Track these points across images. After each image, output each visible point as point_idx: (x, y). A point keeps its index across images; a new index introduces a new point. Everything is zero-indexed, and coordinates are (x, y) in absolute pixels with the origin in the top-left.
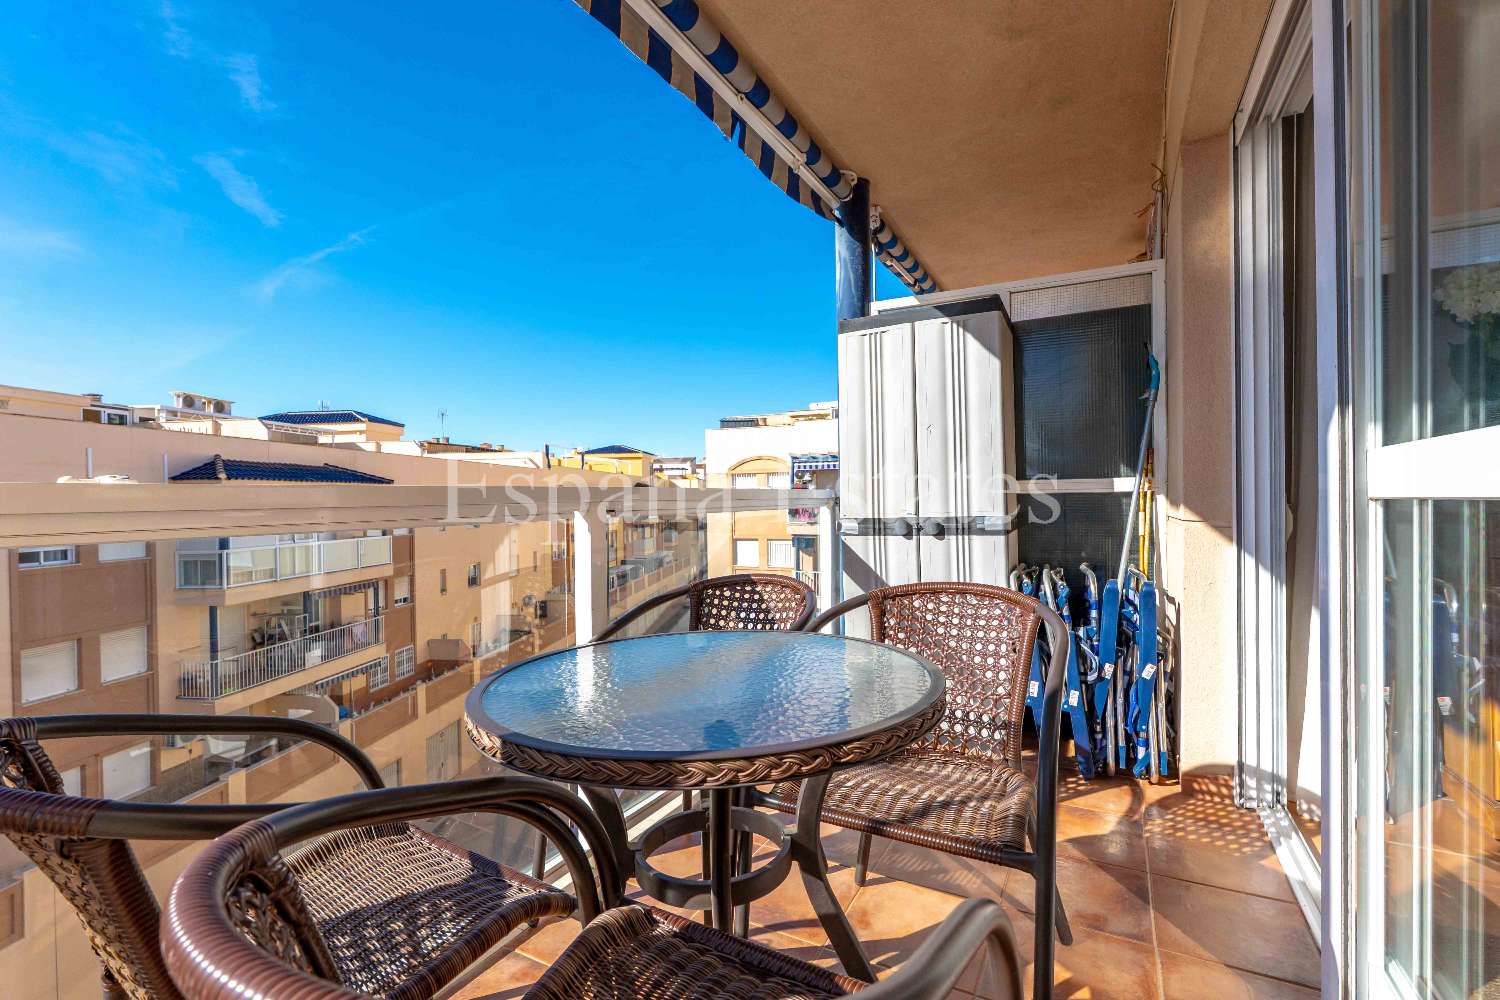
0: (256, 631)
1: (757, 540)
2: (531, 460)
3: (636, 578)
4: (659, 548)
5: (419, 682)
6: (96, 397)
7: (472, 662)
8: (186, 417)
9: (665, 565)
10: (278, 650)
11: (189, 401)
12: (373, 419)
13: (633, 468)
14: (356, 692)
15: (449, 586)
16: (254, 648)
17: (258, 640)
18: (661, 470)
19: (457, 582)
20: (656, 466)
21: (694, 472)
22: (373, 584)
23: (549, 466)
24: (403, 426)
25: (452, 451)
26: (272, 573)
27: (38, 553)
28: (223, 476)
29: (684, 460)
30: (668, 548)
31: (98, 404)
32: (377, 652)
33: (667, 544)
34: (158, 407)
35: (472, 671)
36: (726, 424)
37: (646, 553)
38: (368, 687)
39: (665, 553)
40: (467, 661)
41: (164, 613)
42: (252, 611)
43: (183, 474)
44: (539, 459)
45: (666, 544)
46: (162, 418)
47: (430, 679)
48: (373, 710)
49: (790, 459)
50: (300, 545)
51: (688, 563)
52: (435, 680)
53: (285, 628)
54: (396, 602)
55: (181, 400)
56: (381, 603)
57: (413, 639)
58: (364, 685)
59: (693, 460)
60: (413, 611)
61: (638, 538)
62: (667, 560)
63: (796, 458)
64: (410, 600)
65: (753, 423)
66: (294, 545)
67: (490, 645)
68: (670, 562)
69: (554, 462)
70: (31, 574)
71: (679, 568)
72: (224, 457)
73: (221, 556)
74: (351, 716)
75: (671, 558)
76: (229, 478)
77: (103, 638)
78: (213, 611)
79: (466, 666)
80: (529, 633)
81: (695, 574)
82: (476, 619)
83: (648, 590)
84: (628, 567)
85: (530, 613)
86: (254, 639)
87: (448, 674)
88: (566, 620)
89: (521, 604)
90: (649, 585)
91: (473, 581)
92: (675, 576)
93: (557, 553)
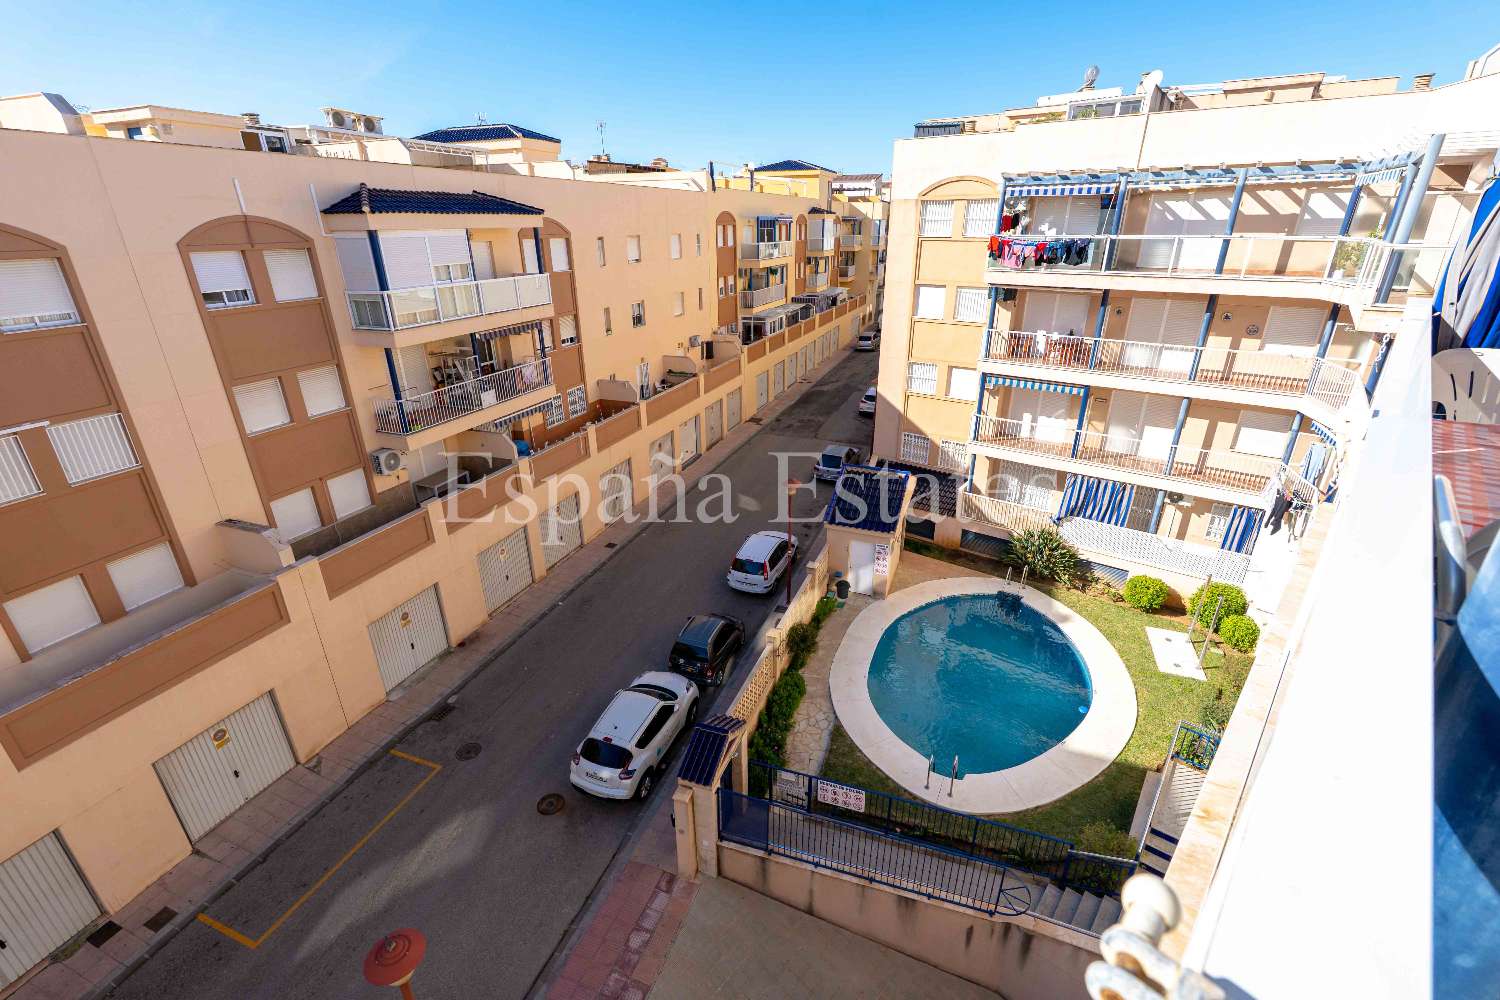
0: (436, 369)
1: (945, 286)
2: (694, 181)
3: (807, 318)
4: (834, 283)
5: (588, 424)
6: (253, 117)
7: (638, 404)
8: (338, 138)
9: (839, 303)
10: (456, 389)
11: (339, 118)
12: (528, 134)
13: (809, 190)
14: (534, 429)
15: (614, 326)
16: (437, 387)
17: (439, 379)
18: (841, 190)
19: (622, 319)
20: (836, 185)
21: (879, 192)
22: (537, 325)
23: (714, 189)
24: (558, 141)
25: (613, 171)
26: (436, 314)
27: (221, 293)
28: (366, 209)
29: (867, 178)
30: (843, 284)
31: (257, 126)
32: (548, 392)
33: (844, 280)
34: (308, 128)
35: (638, 412)
36: (923, 130)
37: (819, 289)
38: (544, 424)
39: (840, 289)
40: (634, 404)
41: (348, 351)
42: (429, 350)
43: (333, 206)
44: (703, 179)
45: (840, 279)
46: (315, 138)
47: (599, 421)
48: (548, 449)
49: (1002, 181)
50: (457, 284)
51: (863, 301)
52: (604, 422)
53: (461, 371)
54: (564, 342)
55: (330, 116)
56: (548, 342)
57: (583, 380)
58: (541, 422)
59: (878, 177)
60: (580, 351)
61: (811, 273)
62: (840, 298)
63: (1010, 180)
64: (576, 339)
65: (956, 128)
66: (451, 285)
67: (658, 385)
68: (844, 300)
69: (720, 182)
70: (219, 314)
71: (853, 307)
72: (371, 186)
73: (382, 297)
74: (529, 454)
75: (845, 295)
76: (373, 212)
77: (300, 375)
78: (388, 353)
79: (633, 408)
80: (695, 375)
81: (870, 314)
82: (642, 360)
83: (819, 331)
84: (798, 306)
85: (696, 354)
86: (435, 378)
87: (615, 417)
88: (732, 363)
89: (687, 344)
90: (820, 326)
91: (638, 320)
92: (849, 316)
93: (724, 290)
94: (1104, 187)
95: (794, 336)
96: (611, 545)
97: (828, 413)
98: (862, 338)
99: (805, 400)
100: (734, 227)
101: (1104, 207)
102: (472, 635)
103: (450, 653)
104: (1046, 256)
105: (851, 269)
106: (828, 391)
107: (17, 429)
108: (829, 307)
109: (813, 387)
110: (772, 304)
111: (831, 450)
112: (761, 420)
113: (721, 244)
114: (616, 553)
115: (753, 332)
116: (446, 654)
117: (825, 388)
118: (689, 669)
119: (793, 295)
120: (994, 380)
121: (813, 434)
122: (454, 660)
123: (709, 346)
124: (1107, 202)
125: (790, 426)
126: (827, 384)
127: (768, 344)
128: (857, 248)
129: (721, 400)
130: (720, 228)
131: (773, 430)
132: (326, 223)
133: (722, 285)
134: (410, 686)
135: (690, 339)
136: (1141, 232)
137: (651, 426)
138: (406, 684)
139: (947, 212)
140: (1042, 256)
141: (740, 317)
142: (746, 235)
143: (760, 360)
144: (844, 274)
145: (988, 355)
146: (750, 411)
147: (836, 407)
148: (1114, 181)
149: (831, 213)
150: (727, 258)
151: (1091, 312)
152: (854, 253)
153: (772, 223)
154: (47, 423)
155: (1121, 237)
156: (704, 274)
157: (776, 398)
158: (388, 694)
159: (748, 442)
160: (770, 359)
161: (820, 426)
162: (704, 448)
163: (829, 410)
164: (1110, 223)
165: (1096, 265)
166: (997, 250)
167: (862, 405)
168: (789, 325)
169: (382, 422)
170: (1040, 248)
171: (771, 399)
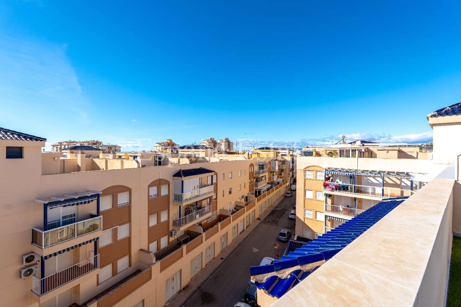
0: (186, 209)
1: (312, 191)
2: (244, 157)
3: (272, 188)
4: (278, 177)
5: (219, 222)
9: (280, 183)
13: (272, 154)
15: (225, 195)
16: (186, 215)
18: (279, 153)
19: (227, 193)
20: (278, 151)
22: (210, 197)
23: (249, 159)
26: (191, 198)
28: (183, 176)
29: (285, 149)
30: (281, 177)
32: (210, 214)
35: (230, 219)
37: (274, 180)
38: (207, 222)
41: (171, 206)
43: (175, 175)
44: (247, 157)
47: (221, 221)
48: (209, 230)
51: (287, 182)
53: (192, 210)
54: (213, 200)
57: (217, 209)
60: (217, 202)
61: (272, 176)
63: (326, 169)
64: (216, 199)
66: (195, 190)
67: (234, 209)
71: (284, 184)
72: (182, 169)
73: (182, 194)
75: (281, 181)
77: (162, 212)
78: (180, 207)
79: (229, 217)
80: (244, 207)
81: (289, 185)
82: (231, 203)
83: (275, 192)
84: (269, 186)
85: (243, 200)
86: (186, 211)
87: (225, 220)
88: (253, 203)
89: (241, 198)
90: (275, 190)
91: (230, 193)
92: (283, 186)
93: (250, 183)
94: (350, 173)
95: (269, 194)
96: (222, 259)
97: (279, 218)
98: (287, 193)
99: (273, 213)
100: (253, 167)
101: (351, 178)
102: (186, 286)
103: (181, 291)
104: (338, 188)
105: (283, 173)
106: (279, 210)
107: (113, 228)
108: (277, 185)
109: (274, 208)
110: (263, 186)
111: (283, 231)
112: (260, 219)
113: (250, 171)
114: (224, 261)
115: (258, 194)
116: (180, 292)
117: (278, 209)
118: (250, 302)
119: (268, 182)
120: (328, 217)
121: (276, 225)
122: (182, 294)
123: (246, 197)
124: (351, 177)
125: (269, 221)
126: (278, 208)
127: (262, 197)
128: (284, 168)
129: (250, 214)
130: (250, 167)
131: (264, 222)
132: (173, 178)
133: (250, 181)
134: (171, 301)
135: (242, 196)
136: (361, 185)
137: (233, 222)
138: (170, 300)
139: (311, 173)
140: (337, 188)
141: (254, 189)
142: (256, 168)
143: (260, 201)
144: (281, 175)
145: (326, 210)
146: (257, 216)
147: (282, 216)
148: (352, 173)
149: (277, 160)
150: (251, 175)
151: (352, 202)
152: (283, 169)
153: (263, 165)
154: (118, 226)
155: (357, 185)
156: (246, 180)
157: (264, 212)
158: (166, 303)
159: (257, 226)
160: (263, 201)
161: (278, 222)
162: (245, 228)
163: (280, 217)
164: (353, 181)
165: (351, 191)
166: (326, 185)
167: (290, 216)
168: (267, 191)
169: (175, 223)
170: (336, 186)
171: (263, 212)
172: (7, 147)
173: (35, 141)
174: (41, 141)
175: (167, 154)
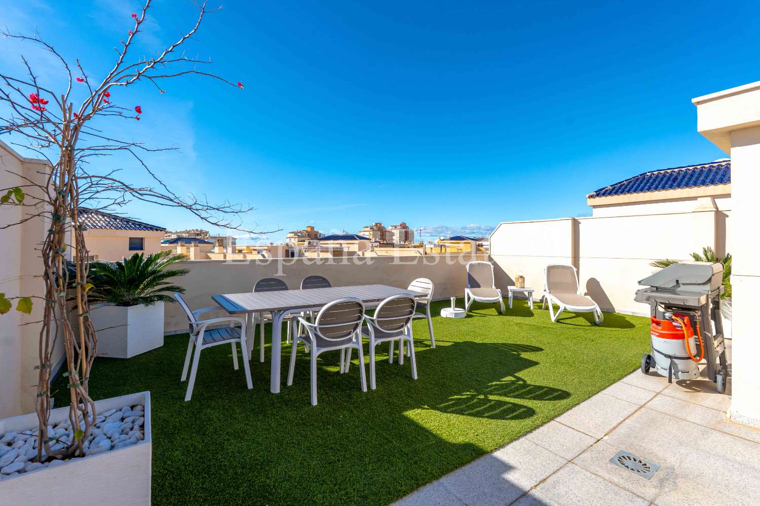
172: (130, 238)
173: (155, 231)
174: (161, 231)
175: (303, 247)
